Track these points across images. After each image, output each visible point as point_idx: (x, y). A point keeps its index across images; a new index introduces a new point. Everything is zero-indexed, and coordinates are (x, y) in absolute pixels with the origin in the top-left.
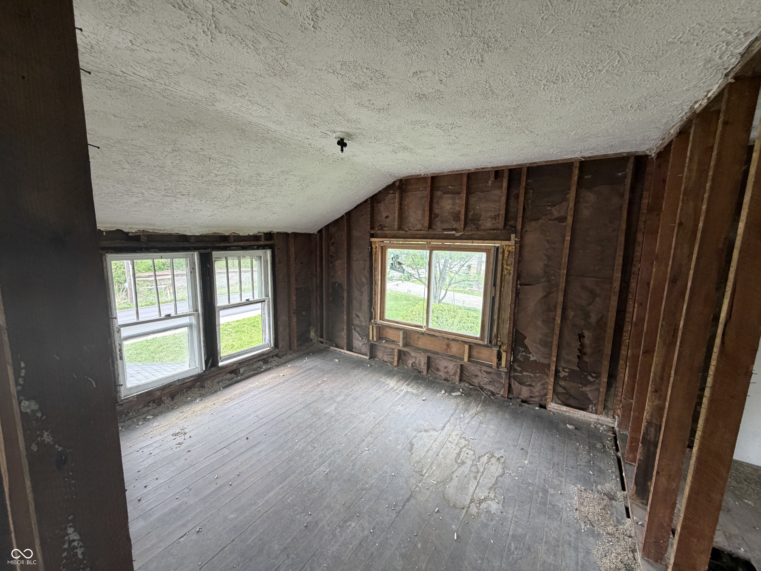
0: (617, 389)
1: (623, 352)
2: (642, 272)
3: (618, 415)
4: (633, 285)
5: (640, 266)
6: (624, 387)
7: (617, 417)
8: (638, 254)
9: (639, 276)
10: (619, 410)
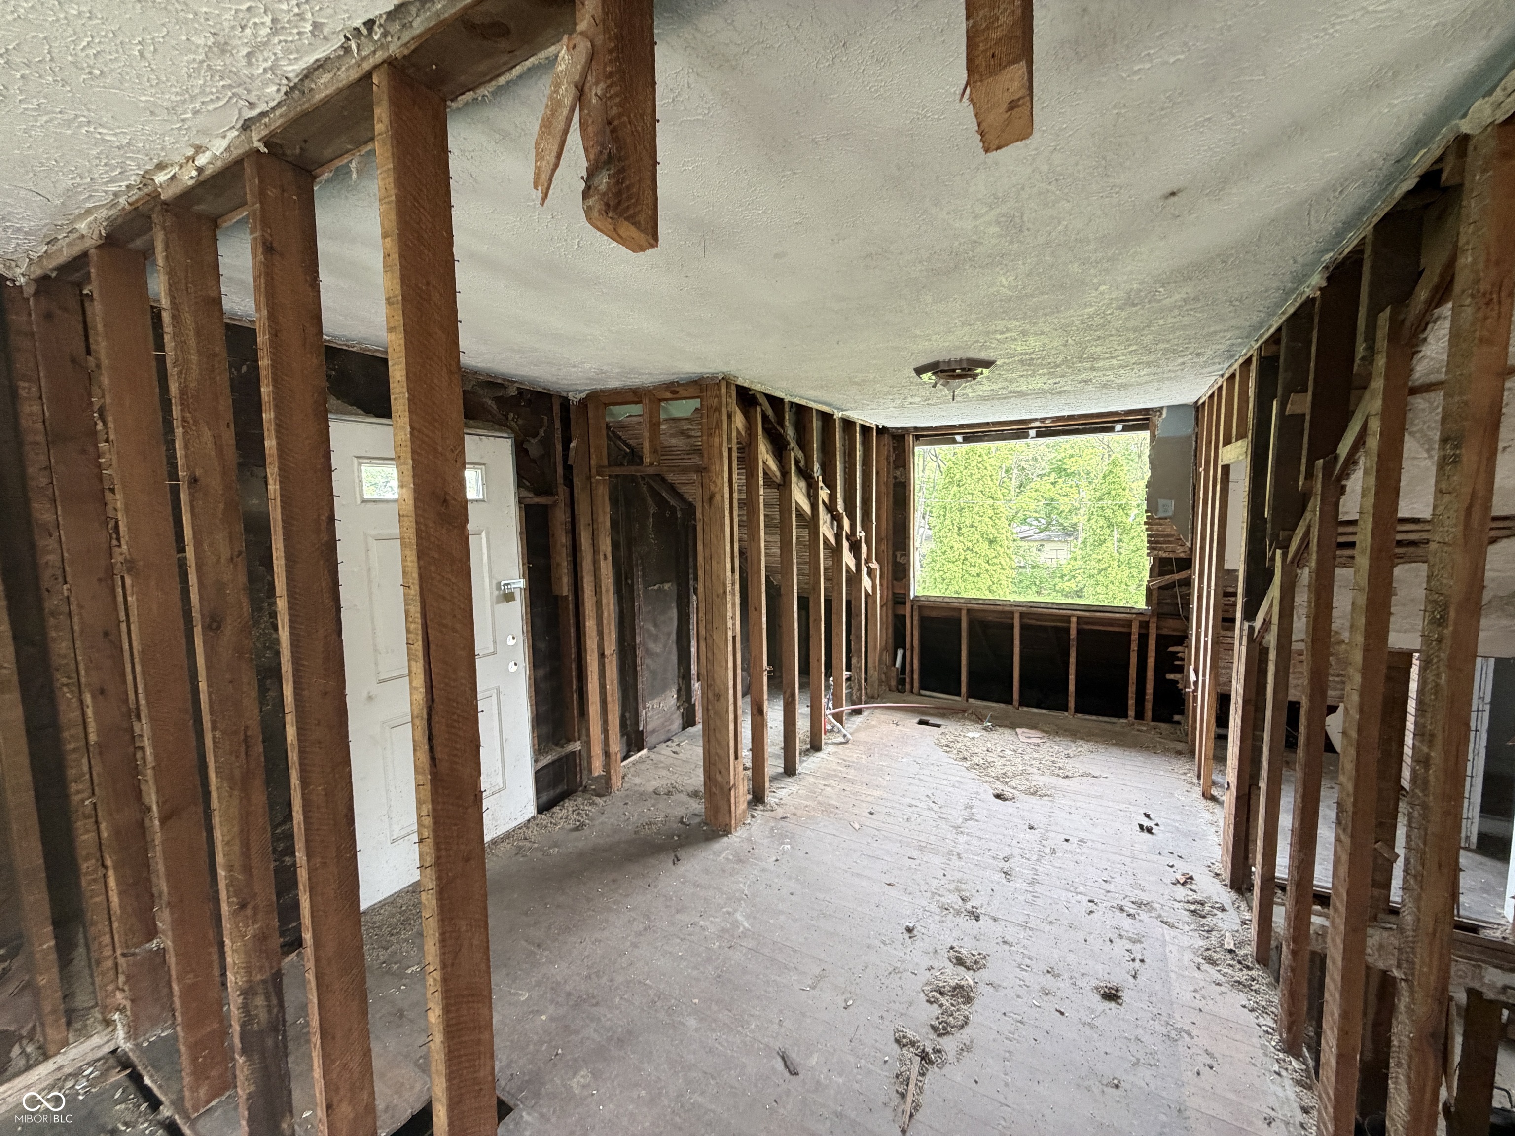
0: (94, 946)
1: (85, 838)
2: (80, 607)
3: (121, 1010)
4: (60, 647)
5: (69, 590)
6: (116, 925)
7: (116, 1016)
8: (52, 558)
9: (76, 619)
10: (118, 993)
